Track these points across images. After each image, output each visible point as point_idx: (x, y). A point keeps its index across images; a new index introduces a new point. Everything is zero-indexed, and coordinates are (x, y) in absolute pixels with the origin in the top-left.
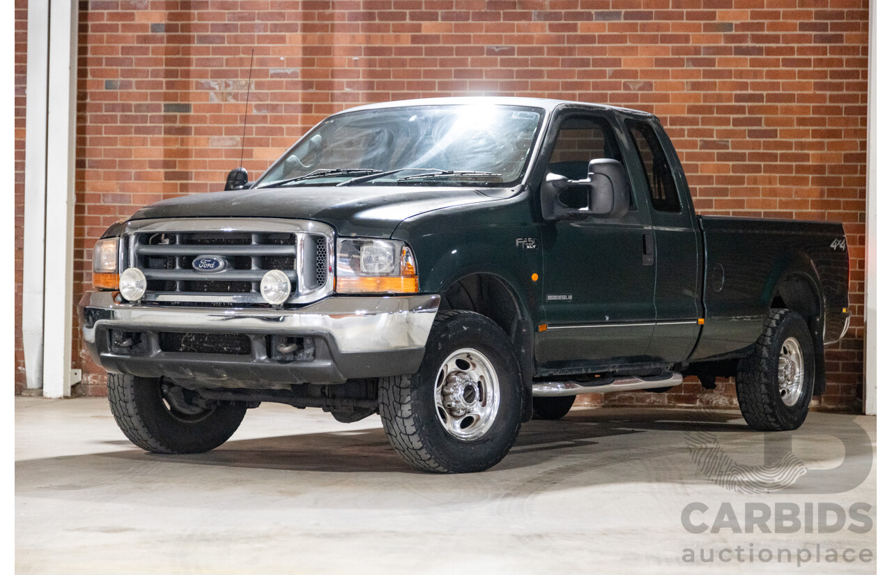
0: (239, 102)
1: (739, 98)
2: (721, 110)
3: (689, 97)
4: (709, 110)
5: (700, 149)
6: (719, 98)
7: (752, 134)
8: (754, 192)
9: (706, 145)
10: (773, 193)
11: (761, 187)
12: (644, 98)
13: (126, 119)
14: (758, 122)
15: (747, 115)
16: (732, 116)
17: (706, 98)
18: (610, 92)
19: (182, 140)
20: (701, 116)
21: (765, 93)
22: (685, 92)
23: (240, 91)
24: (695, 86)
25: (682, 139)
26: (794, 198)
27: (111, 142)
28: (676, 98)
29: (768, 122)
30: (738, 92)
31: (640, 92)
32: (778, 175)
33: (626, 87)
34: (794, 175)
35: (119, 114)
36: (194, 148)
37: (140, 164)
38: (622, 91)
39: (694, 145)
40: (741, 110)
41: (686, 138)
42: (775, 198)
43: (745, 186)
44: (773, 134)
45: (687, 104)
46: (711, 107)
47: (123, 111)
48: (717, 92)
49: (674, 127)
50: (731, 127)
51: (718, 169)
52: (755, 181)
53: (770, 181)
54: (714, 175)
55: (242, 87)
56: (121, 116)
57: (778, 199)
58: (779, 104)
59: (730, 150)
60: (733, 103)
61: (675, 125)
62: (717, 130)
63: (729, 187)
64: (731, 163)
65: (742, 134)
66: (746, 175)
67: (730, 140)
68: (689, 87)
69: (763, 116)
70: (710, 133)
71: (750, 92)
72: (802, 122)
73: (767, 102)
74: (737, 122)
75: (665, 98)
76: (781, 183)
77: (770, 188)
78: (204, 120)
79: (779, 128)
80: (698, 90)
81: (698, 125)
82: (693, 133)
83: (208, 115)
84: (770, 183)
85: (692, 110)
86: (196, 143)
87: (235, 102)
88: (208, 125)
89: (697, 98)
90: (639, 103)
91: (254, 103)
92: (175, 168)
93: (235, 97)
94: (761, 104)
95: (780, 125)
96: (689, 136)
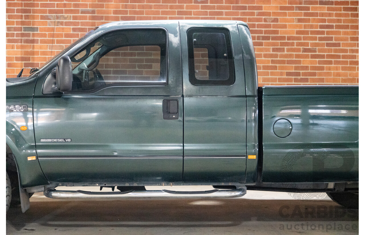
0: (64, 27)
1: (322, 27)
2: (313, 33)
3: (296, 26)
4: (307, 33)
5: (302, 52)
6: (312, 26)
7: (328, 45)
8: (329, 74)
9: (305, 50)
10: (338, 75)
11: (332, 72)
12: (274, 26)
14: (331, 39)
15: (326, 36)
16: (318, 36)
17: (305, 27)
18: (257, 23)
19: (33, 46)
20: (302, 36)
21: (334, 24)
22: (295, 23)
23: (64, 21)
24: (300, 20)
25: (293, 47)
28: (291, 26)
29: (336, 39)
30: (321, 24)
31: (272, 23)
32: (341, 66)
33: (265, 20)
36: (40, 50)
38: (263, 23)
39: (299, 50)
40: (323, 33)
41: (295, 47)
42: (339, 77)
43: (325, 71)
44: (339, 45)
45: (296, 30)
46: (308, 31)
48: (311, 23)
49: (289, 41)
50: (317, 41)
51: (311, 62)
52: (330, 69)
53: (337, 69)
54: (309, 65)
55: (66, 18)
57: (341, 78)
58: (341, 30)
59: (317, 53)
60: (319, 29)
61: (290, 40)
62: (310, 43)
63: (317, 71)
64: (317, 60)
65: (323, 45)
66: (325, 66)
67: (317, 48)
68: (297, 21)
69: (333, 36)
70: (307, 44)
71: (327, 24)
73: (335, 29)
74: (321, 39)
75: (285, 26)
76: (342, 70)
77: (337, 72)
78: (45, 35)
79: (341, 42)
80: (301, 22)
81: (301, 40)
82: (299, 44)
83: (47, 33)
84: (337, 70)
85: (298, 32)
86: (41, 48)
87: (62, 27)
88: (47, 38)
89: (300, 26)
90: (272, 29)
91: (72, 27)
92: (30, 61)
93: (62, 23)
94: (332, 30)
95: (342, 40)
96: (297, 46)
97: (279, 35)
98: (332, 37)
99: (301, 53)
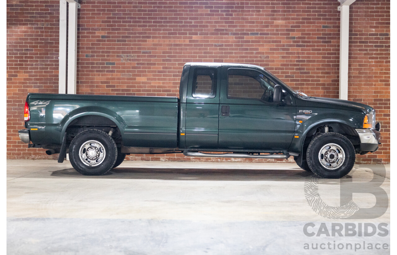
0: (131, 62)
1: (297, 61)
2: (291, 65)
3: (281, 61)
4: (288, 65)
6: (291, 61)
7: (301, 73)
9: (287, 77)
11: (305, 90)
12: (267, 61)
13: (92, 67)
14: (303, 69)
15: (300, 67)
16: (295, 67)
17: (287, 61)
18: (255, 59)
19: (112, 74)
20: (285, 67)
21: (306, 60)
22: (280, 59)
23: (131, 58)
24: (283, 57)
26: (315, 94)
27: (88, 75)
28: (277, 61)
29: (307, 69)
30: (297, 59)
31: (265, 59)
32: (310, 86)
33: (260, 57)
34: (315, 86)
35: (90, 66)
36: (116, 77)
37: (98, 82)
38: (259, 59)
39: (282, 77)
41: (280, 74)
43: (300, 90)
44: (309, 73)
47: (92, 65)
49: (276, 71)
50: (295, 71)
52: (303, 88)
55: (132, 57)
56: (91, 66)
57: (310, 94)
58: (310, 63)
59: (295, 78)
61: (276, 70)
62: (290, 72)
64: (295, 83)
65: (298, 73)
66: (300, 86)
67: (294, 75)
68: (281, 58)
70: (288, 73)
71: (301, 59)
72: (318, 69)
74: (297, 69)
75: (273, 61)
76: (311, 89)
77: (308, 91)
78: (119, 68)
79: (310, 71)
80: (284, 58)
81: (284, 70)
82: (282, 73)
83: (121, 66)
84: (308, 89)
85: (282, 65)
86: (117, 75)
87: (130, 62)
88: (121, 69)
89: (284, 61)
90: (264, 63)
91: (136, 62)
92: (110, 84)
93: (130, 60)
94: (305, 63)
95: (311, 70)
96: (281, 74)
97: (269, 67)
98: (305, 68)
99: (284, 78)
